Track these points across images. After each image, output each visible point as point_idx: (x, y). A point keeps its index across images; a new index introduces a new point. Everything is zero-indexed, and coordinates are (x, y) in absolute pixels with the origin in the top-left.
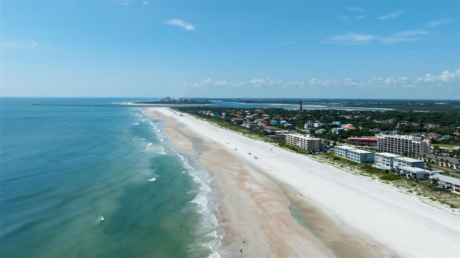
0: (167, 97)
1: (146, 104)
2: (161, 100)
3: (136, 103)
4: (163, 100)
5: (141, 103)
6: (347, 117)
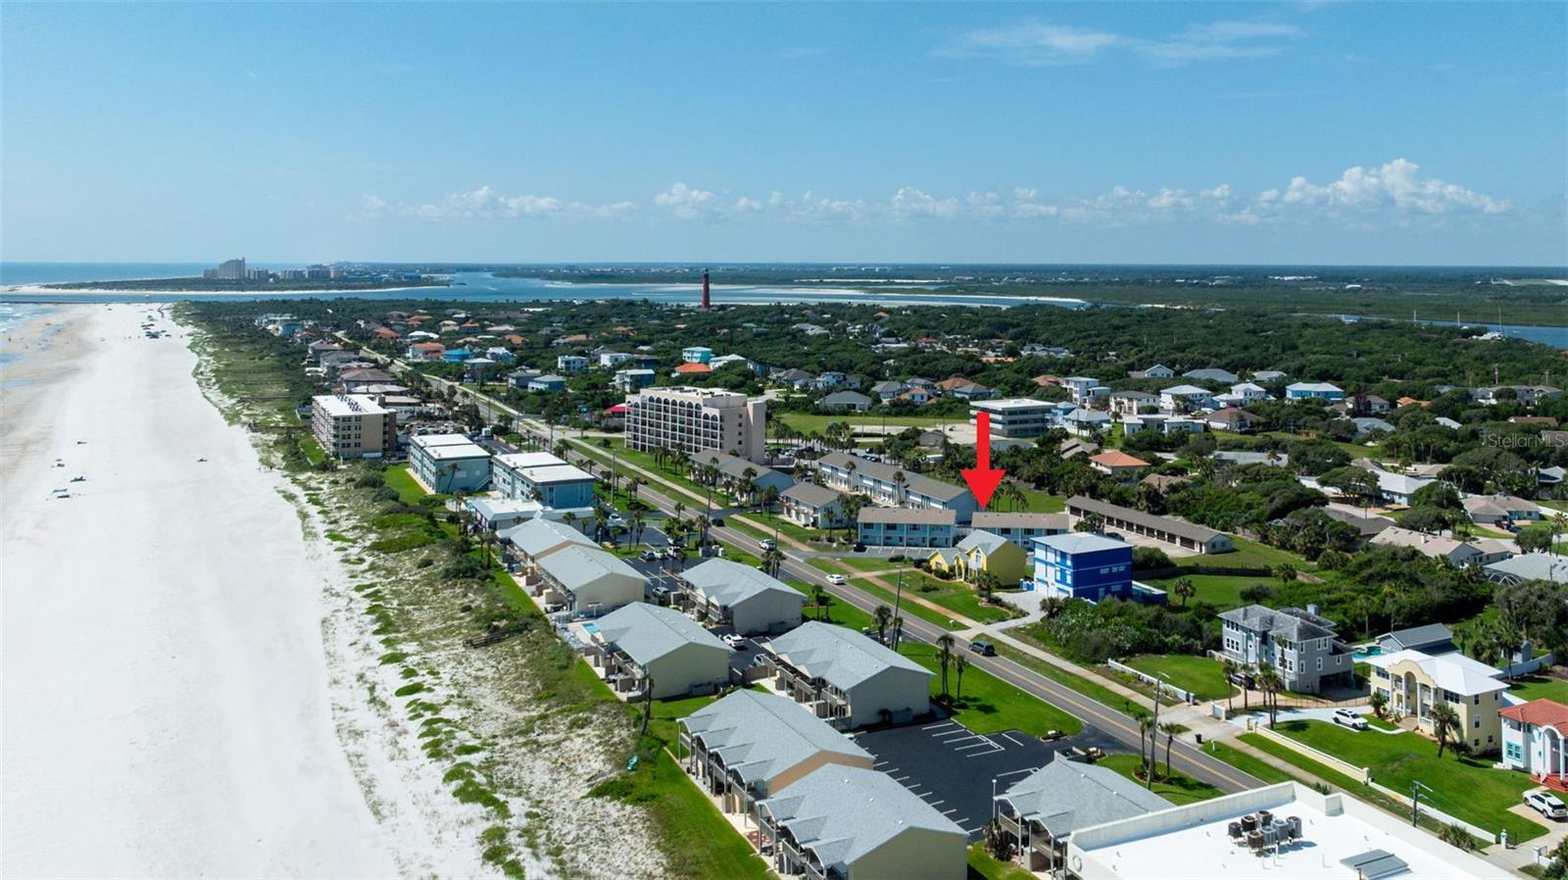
0: (232, 262)
1: (108, 292)
2: (205, 271)
3: (57, 287)
4: (214, 272)
5: (96, 285)
6: (813, 330)
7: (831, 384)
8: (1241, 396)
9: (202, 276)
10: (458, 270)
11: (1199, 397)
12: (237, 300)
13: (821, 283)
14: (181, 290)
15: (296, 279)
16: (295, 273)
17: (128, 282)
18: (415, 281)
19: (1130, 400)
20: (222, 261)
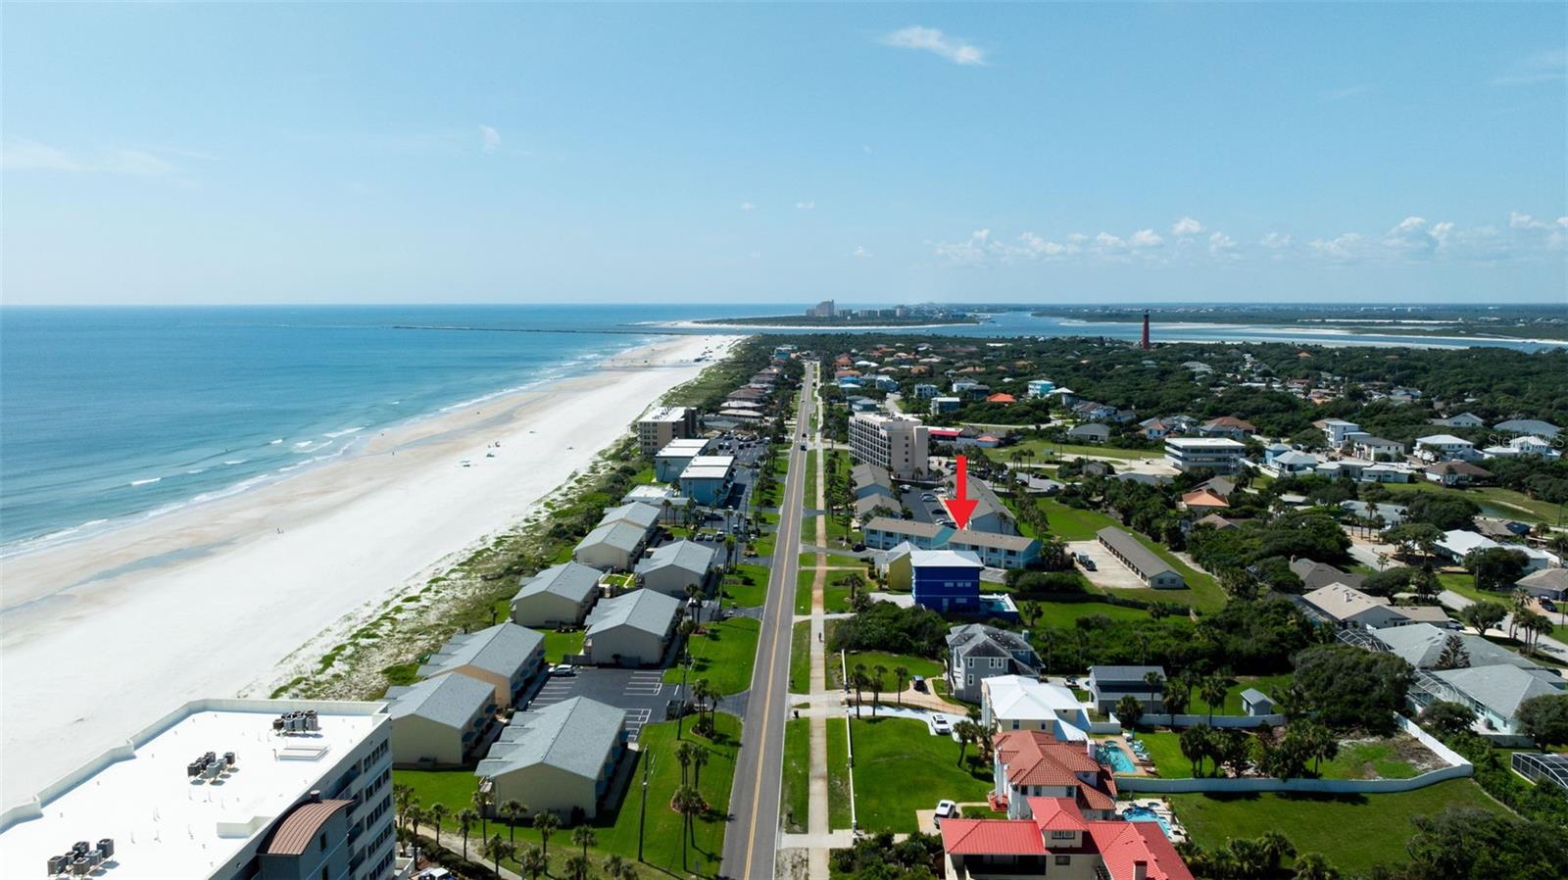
0: (825, 303)
2: (808, 311)
3: (708, 322)
4: (813, 311)
6: (1199, 367)
7: (1101, 417)
8: (1516, 450)
9: (804, 314)
10: (1009, 310)
11: (1456, 448)
12: (795, 333)
13: (1323, 323)
14: (776, 325)
15: (870, 317)
16: (869, 312)
17: (744, 319)
18: (961, 319)
19: (1370, 446)
20: (819, 302)
